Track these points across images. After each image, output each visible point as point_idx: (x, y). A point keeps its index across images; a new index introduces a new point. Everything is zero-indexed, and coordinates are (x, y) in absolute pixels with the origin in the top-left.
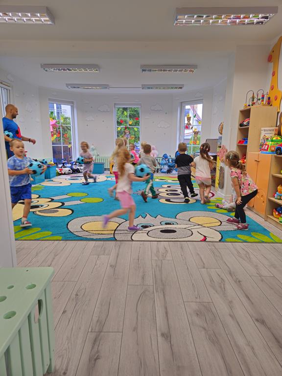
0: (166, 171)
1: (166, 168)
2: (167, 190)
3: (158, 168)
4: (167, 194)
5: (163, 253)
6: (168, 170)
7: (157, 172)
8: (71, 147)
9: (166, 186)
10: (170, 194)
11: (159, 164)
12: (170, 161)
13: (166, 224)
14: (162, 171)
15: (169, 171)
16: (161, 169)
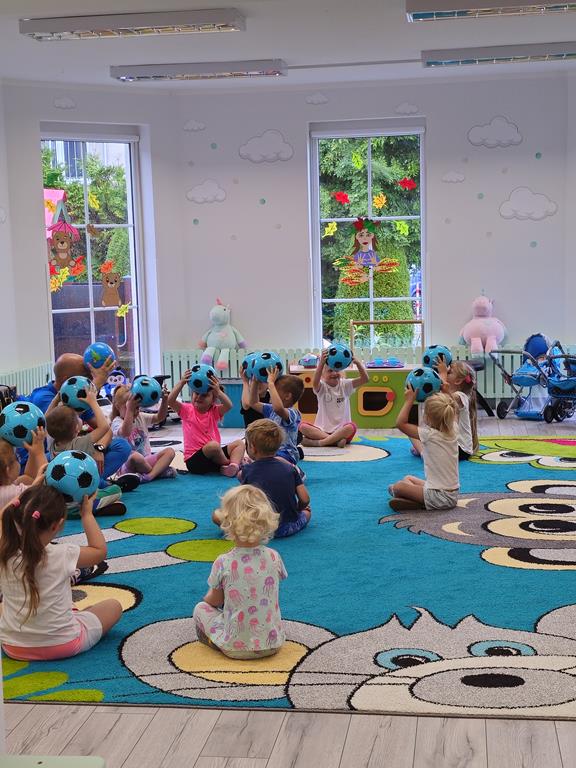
1: (541, 397)
2: (525, 508)
3: (507, 395)
4: (524, 526)
5: (459, 759)
6: (547, 408)
8: (129, 315)
9: (525, 486)
10: (538, 523)
11: (508, 379)
12: (561, 367)
13: (491, 652)
14: (524, 410)
15: (554, 413)
16: (520, 403)
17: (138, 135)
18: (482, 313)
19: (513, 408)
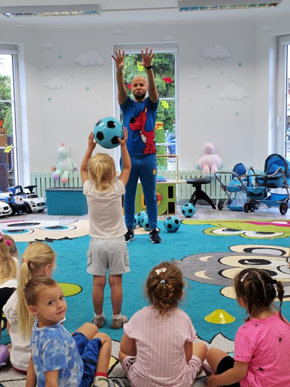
0: (242, 205)
1: (242, 198)
3: (223, 197)
6: (246, 204)
7: (220, 208)
11: (224, 188)
12: (253, 182)
14: (232, 205)
15: (250, 207)
16: (230, 202)
17: (17, 50)
18: (209, 151)
19: (226, 204)
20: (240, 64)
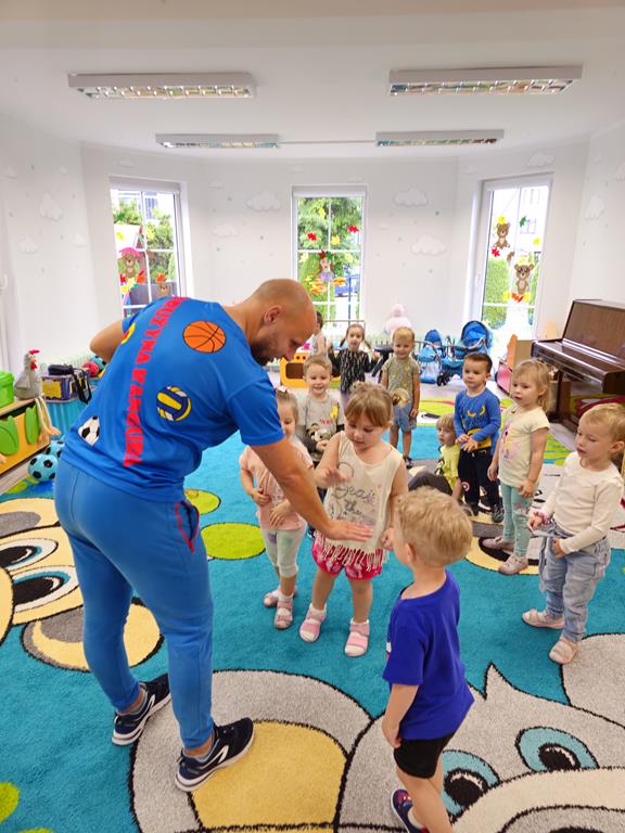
0: (434, 377)
1: (433, 368)
6: (439, 376)
15: (443, 380)
17: (179, 189)
18: (398, 314)
20: (437, 213)
